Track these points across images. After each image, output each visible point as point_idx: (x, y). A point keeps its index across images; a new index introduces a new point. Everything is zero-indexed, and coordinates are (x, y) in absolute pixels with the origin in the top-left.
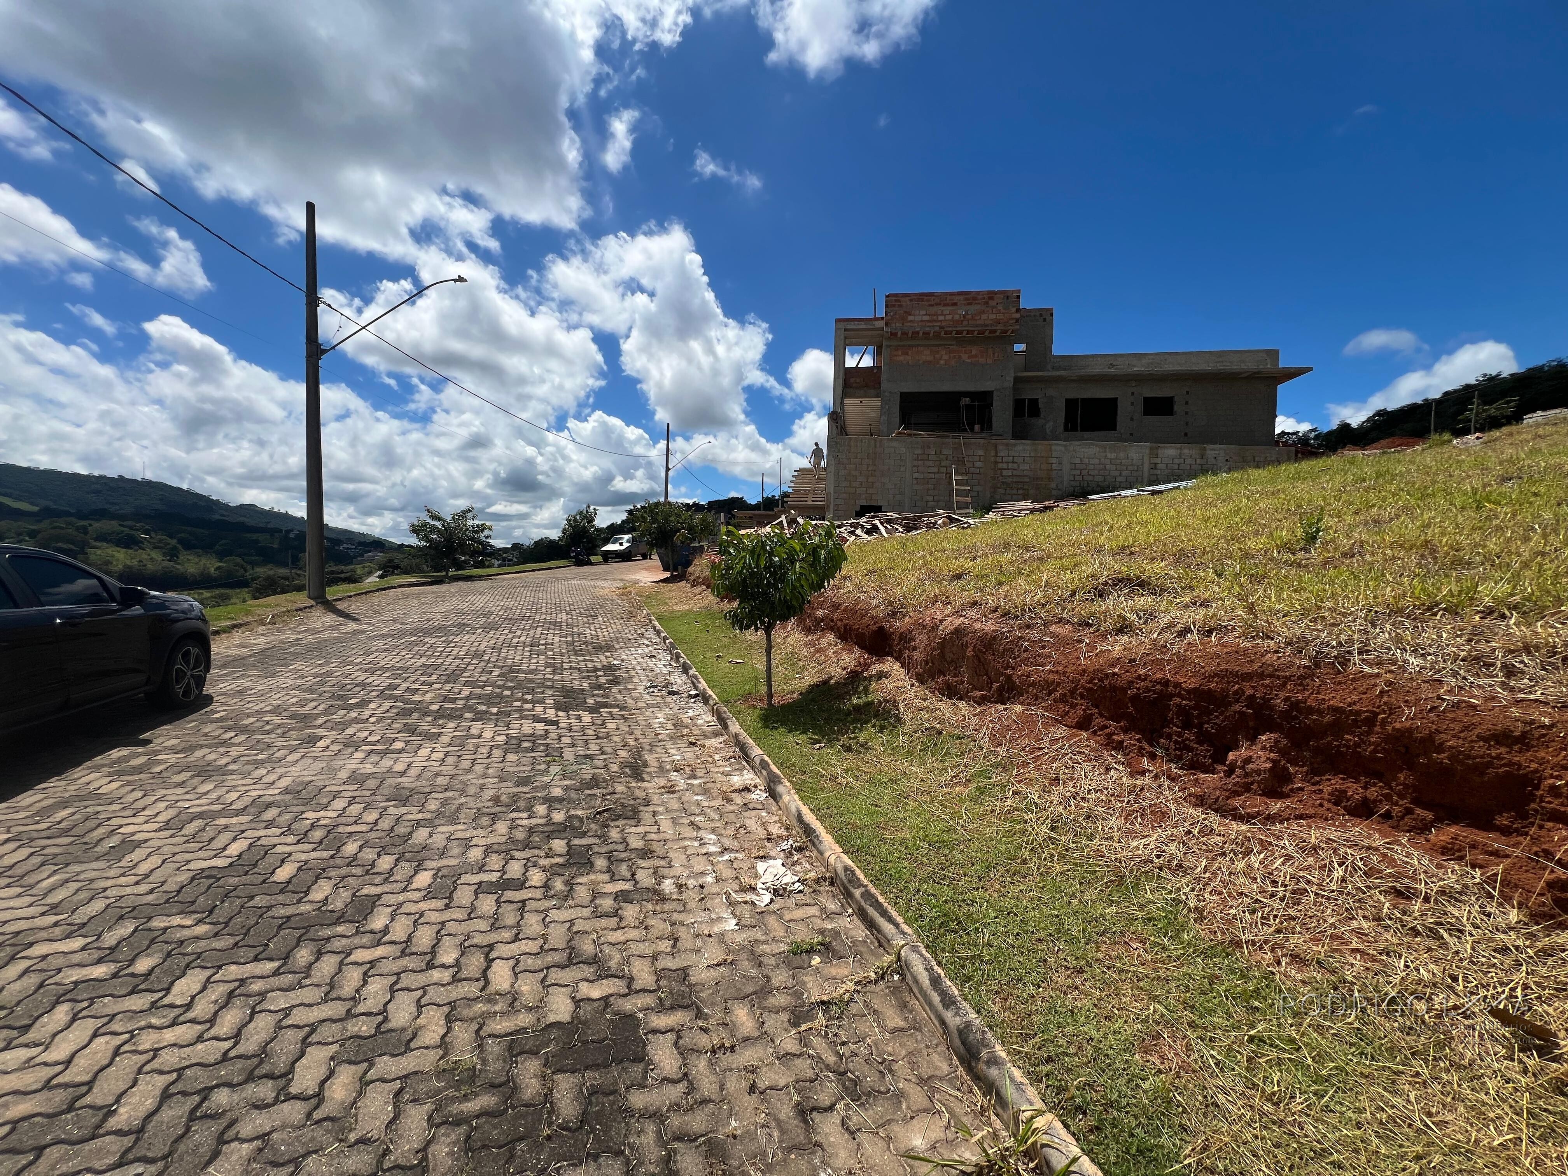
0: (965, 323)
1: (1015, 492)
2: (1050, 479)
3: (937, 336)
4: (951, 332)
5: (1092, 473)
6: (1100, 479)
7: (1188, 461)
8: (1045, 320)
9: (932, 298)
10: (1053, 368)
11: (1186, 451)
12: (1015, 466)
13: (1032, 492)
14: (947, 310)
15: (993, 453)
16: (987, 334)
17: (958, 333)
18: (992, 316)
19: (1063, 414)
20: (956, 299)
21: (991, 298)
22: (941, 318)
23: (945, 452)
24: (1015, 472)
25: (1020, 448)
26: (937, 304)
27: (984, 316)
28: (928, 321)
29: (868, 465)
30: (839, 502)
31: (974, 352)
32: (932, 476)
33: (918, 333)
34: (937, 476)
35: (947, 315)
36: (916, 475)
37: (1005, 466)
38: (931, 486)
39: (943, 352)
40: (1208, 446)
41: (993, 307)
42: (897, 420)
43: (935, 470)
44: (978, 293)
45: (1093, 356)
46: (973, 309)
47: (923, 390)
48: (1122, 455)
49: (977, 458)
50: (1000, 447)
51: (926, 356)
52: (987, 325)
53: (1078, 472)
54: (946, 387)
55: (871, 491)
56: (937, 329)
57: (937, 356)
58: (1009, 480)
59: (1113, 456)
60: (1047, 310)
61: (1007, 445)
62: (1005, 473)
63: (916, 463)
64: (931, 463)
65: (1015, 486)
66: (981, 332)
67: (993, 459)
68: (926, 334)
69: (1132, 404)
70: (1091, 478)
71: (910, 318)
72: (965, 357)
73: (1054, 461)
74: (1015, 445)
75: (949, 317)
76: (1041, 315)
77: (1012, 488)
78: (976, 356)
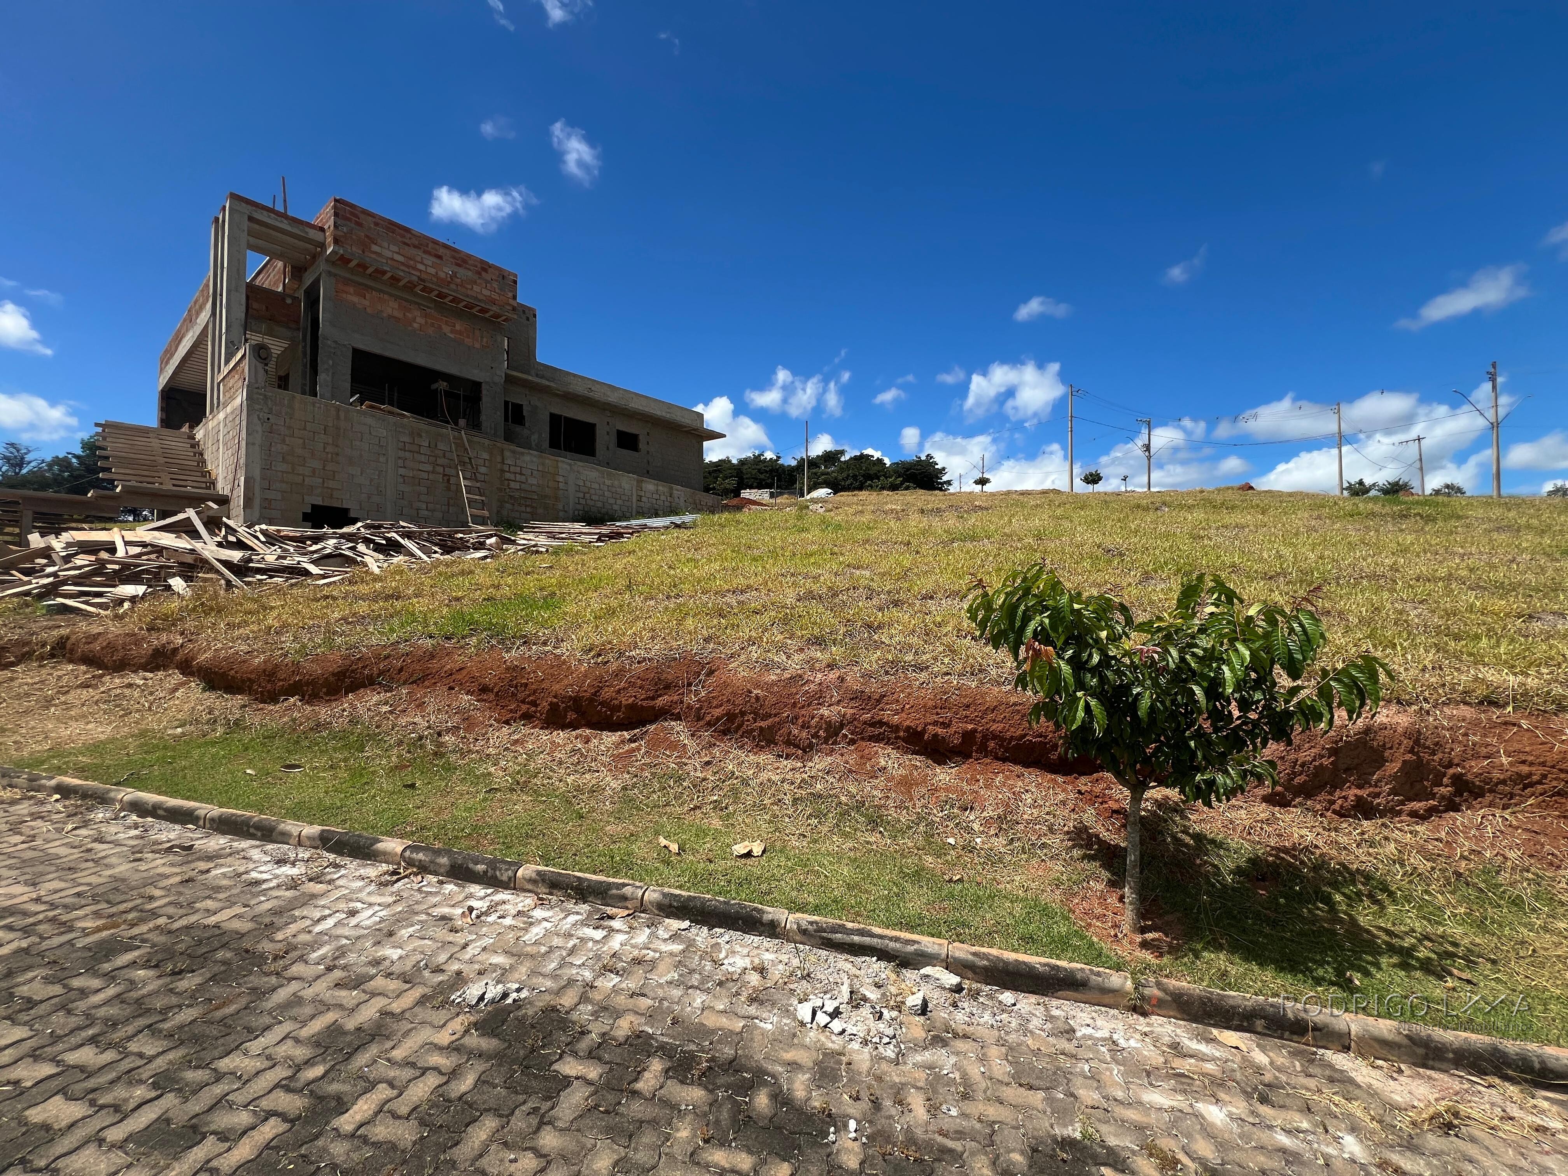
0: (453, 286)
1: (523, 509)
2: (557, 499)
3: (410, 287)
4: (432, 290)
5: (593, 497)
6: (599, 504)
7: (663, 498)
8: (528, 319)
9: (409, 235)
10: (537, 375)
11: (660, 488)
12: (523, 478)
13: (540, 511)
14: (429, 260)
15: (499, 459)
16: (474, 311)
17: (441, 295)
18: (486, 292)
19: (547, 429)
20: (441, 251)
21: (485, 270)
22: (421, 267)
23: (441, 446)
24: (523, 486)
25: (527, 458)
26: (415, 247)
27: (476, 288)
28: (402, 264)
29: (326, 444)
30: (271, 495)
31: (458, 327)
32: (425, 475)
33: (384, 273)
34: (431, 477)
35: (427, 266)
36: (402, 471)
37: (512, 477)
38: (424, 490)
39: (417, 313)
40: (675, 486)
41: (487, 282)
42: (348, 385)
43: (429, 468)
44: (469, 256)
45: (575, 375)
46: (462, 272)
47: (387, 354)
48: (616, 483)
49: (481, 462)
50: (507, 454)
51: (391, 308)
52: (480, 301)
53: (581, 495)
54: (421, 360)
55: (331, 484)
56: (415, 279)
57: (409, 315)
58: (517, 494)
59: (608, 482)
60: (530, 309)
61: (514, 452)
62: (513, 485)
63: (401, 454)
64: (423, 458)
65: (522, 502)
66: (469, 306)
67: (499, 466)
68: (395, 279)
69: (608, 433)
70: (592, 503)
71: (375, 248)
72: (446, 329)
73: (561, 479)
74: (523, 454)
75: (432, 271)
76: (524, 312)
77: (519, 504)
78: (460, 333)
